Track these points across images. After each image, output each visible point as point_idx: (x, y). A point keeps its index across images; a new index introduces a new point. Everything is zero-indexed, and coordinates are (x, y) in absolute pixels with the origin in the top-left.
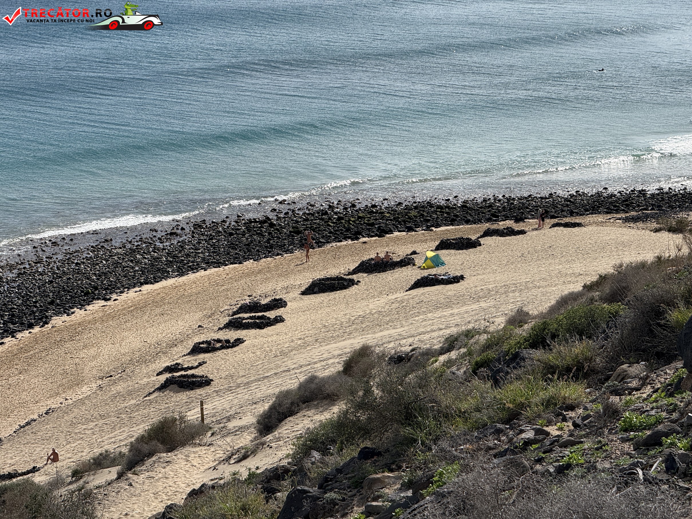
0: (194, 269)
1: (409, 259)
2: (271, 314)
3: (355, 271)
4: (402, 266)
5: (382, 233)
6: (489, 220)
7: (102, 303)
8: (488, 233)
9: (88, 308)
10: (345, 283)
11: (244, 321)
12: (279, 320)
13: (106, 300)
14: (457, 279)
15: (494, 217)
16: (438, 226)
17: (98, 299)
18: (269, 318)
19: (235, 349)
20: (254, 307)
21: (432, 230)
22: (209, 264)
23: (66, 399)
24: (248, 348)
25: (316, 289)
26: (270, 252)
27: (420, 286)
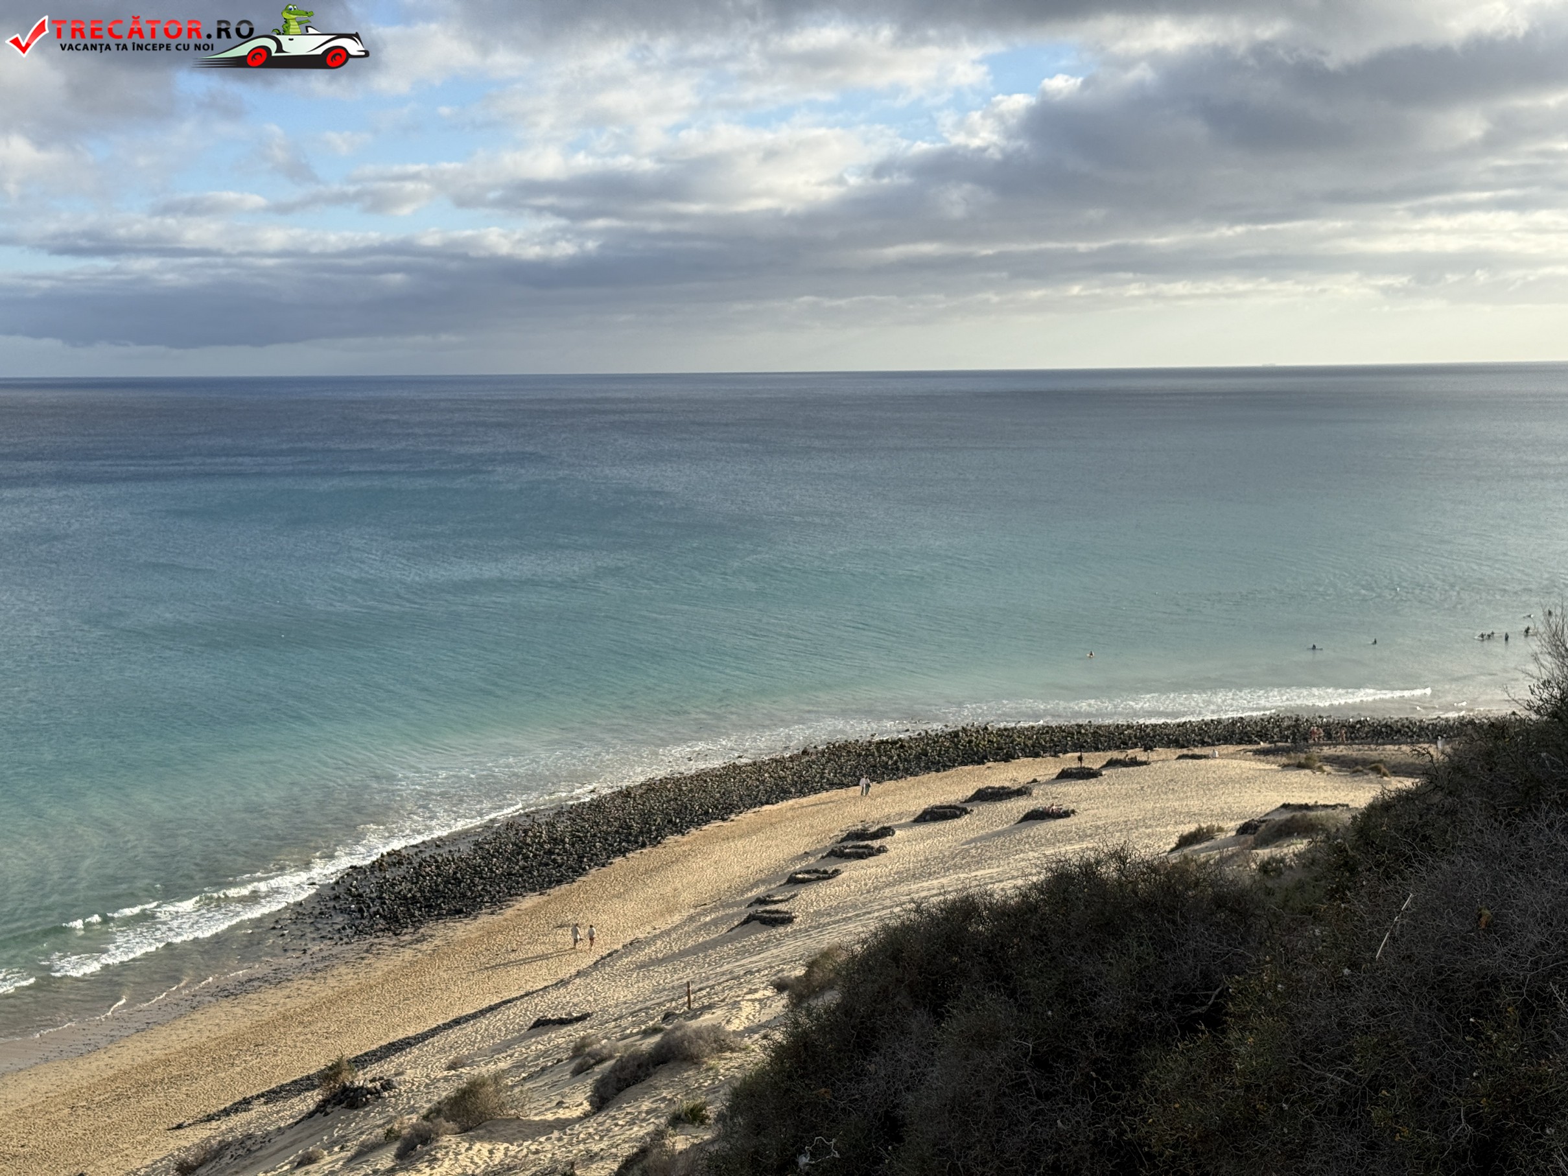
0: (816, 791)
1: (1027, 788)
2: (876, 844)
3: (971, 800)
4: (1018, 795)
5: (1008, 758)
6: (1118, 748)
7: (720, 823)
8: (1112, 764)
9: (705, 828)
10: (958, 813)
11: (847, 850)
12: (881, 850)
13: (724, 820)
14: (1067, 814)
15: (1124, 745)
16: (1066, 752)
17: (715, 819)
18: (872, 848)
19: (830, 881)
20: (861, 835)
21: (1058, 757)
22: (832, 785)
23: (655, 929)
24: (843, 881)
25: (928, 817)
26: (894, 774)
27: (1031, 819)
